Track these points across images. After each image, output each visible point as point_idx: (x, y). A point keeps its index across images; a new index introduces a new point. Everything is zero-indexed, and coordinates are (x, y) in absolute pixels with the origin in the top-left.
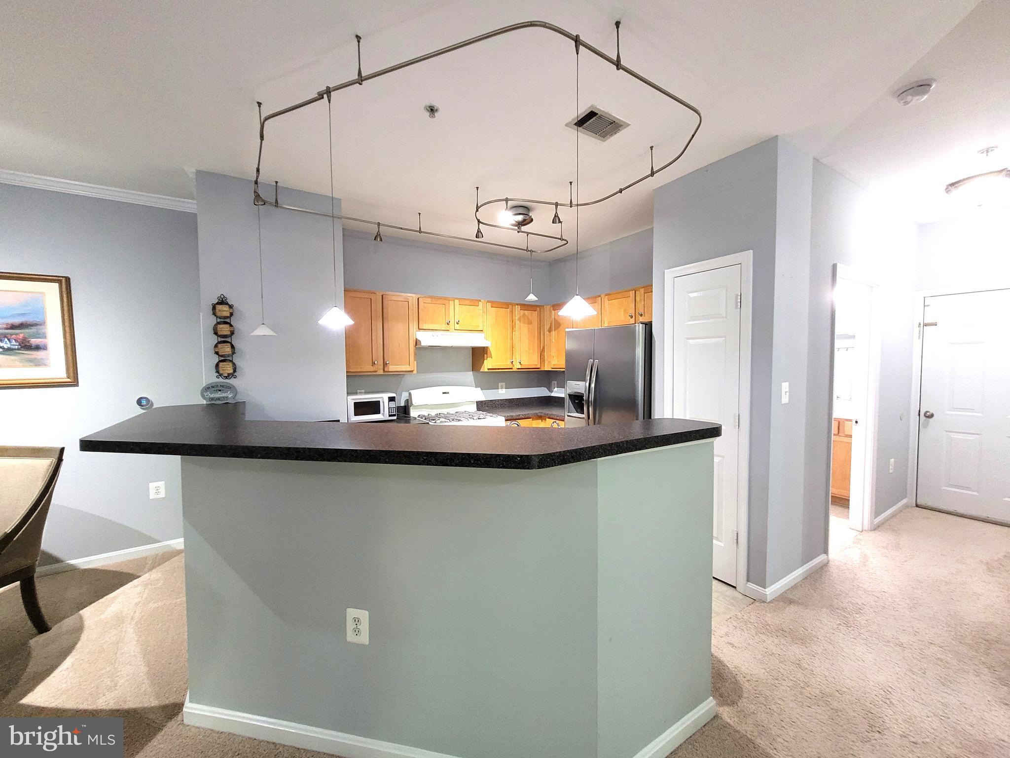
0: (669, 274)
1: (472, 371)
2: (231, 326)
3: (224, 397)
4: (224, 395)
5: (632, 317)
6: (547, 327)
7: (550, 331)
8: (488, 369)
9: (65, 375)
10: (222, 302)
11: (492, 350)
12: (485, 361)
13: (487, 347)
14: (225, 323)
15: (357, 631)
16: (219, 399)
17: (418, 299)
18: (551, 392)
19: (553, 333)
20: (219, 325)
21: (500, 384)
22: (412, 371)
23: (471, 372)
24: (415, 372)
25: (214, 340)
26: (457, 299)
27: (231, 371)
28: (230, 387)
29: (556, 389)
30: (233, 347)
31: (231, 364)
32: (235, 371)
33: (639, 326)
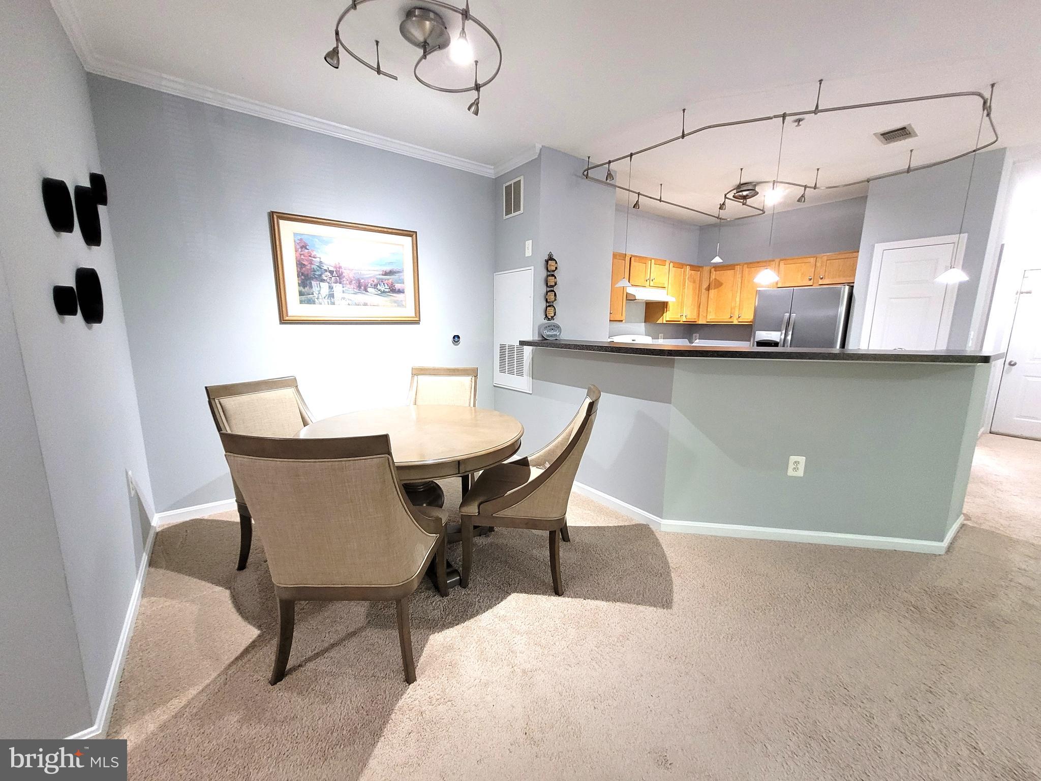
0: (879, 248)
1: (645, 322)
2: (555, 278)
3: (554, 335)
4: (555, 333)
5: (810, 280)
6: (705, 285)
7: (708, 289)
8: (666, 321)
9: (413, 315)
10: (551, 258)
11: (671, 306)
12: (665, 314)
13: (667, 302)
14: (553, 275)
15: (796, 469)
16: (551, 336)
17: (630, 258)
18: (691, 342)
19: (712, 292)
20: (549, 277)
21: (660, 335)
22: (622, 321)
23: (644, 324)
24: (624, 321)
25: (544, 289)
26: (653, 259)
27: (553, 315)
28: (558, 327)
29: (697, 341)
30: (555, 295)
31: (553, 308)
32: (555, 314)
33: (845, 288)
